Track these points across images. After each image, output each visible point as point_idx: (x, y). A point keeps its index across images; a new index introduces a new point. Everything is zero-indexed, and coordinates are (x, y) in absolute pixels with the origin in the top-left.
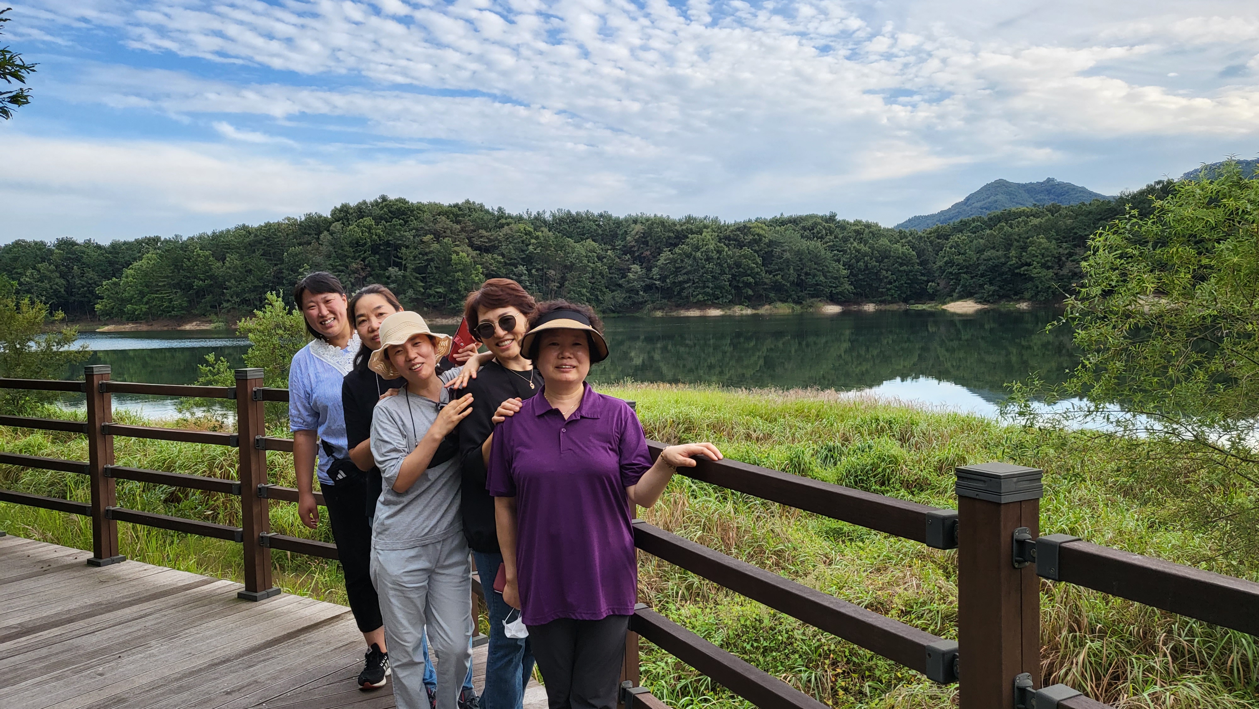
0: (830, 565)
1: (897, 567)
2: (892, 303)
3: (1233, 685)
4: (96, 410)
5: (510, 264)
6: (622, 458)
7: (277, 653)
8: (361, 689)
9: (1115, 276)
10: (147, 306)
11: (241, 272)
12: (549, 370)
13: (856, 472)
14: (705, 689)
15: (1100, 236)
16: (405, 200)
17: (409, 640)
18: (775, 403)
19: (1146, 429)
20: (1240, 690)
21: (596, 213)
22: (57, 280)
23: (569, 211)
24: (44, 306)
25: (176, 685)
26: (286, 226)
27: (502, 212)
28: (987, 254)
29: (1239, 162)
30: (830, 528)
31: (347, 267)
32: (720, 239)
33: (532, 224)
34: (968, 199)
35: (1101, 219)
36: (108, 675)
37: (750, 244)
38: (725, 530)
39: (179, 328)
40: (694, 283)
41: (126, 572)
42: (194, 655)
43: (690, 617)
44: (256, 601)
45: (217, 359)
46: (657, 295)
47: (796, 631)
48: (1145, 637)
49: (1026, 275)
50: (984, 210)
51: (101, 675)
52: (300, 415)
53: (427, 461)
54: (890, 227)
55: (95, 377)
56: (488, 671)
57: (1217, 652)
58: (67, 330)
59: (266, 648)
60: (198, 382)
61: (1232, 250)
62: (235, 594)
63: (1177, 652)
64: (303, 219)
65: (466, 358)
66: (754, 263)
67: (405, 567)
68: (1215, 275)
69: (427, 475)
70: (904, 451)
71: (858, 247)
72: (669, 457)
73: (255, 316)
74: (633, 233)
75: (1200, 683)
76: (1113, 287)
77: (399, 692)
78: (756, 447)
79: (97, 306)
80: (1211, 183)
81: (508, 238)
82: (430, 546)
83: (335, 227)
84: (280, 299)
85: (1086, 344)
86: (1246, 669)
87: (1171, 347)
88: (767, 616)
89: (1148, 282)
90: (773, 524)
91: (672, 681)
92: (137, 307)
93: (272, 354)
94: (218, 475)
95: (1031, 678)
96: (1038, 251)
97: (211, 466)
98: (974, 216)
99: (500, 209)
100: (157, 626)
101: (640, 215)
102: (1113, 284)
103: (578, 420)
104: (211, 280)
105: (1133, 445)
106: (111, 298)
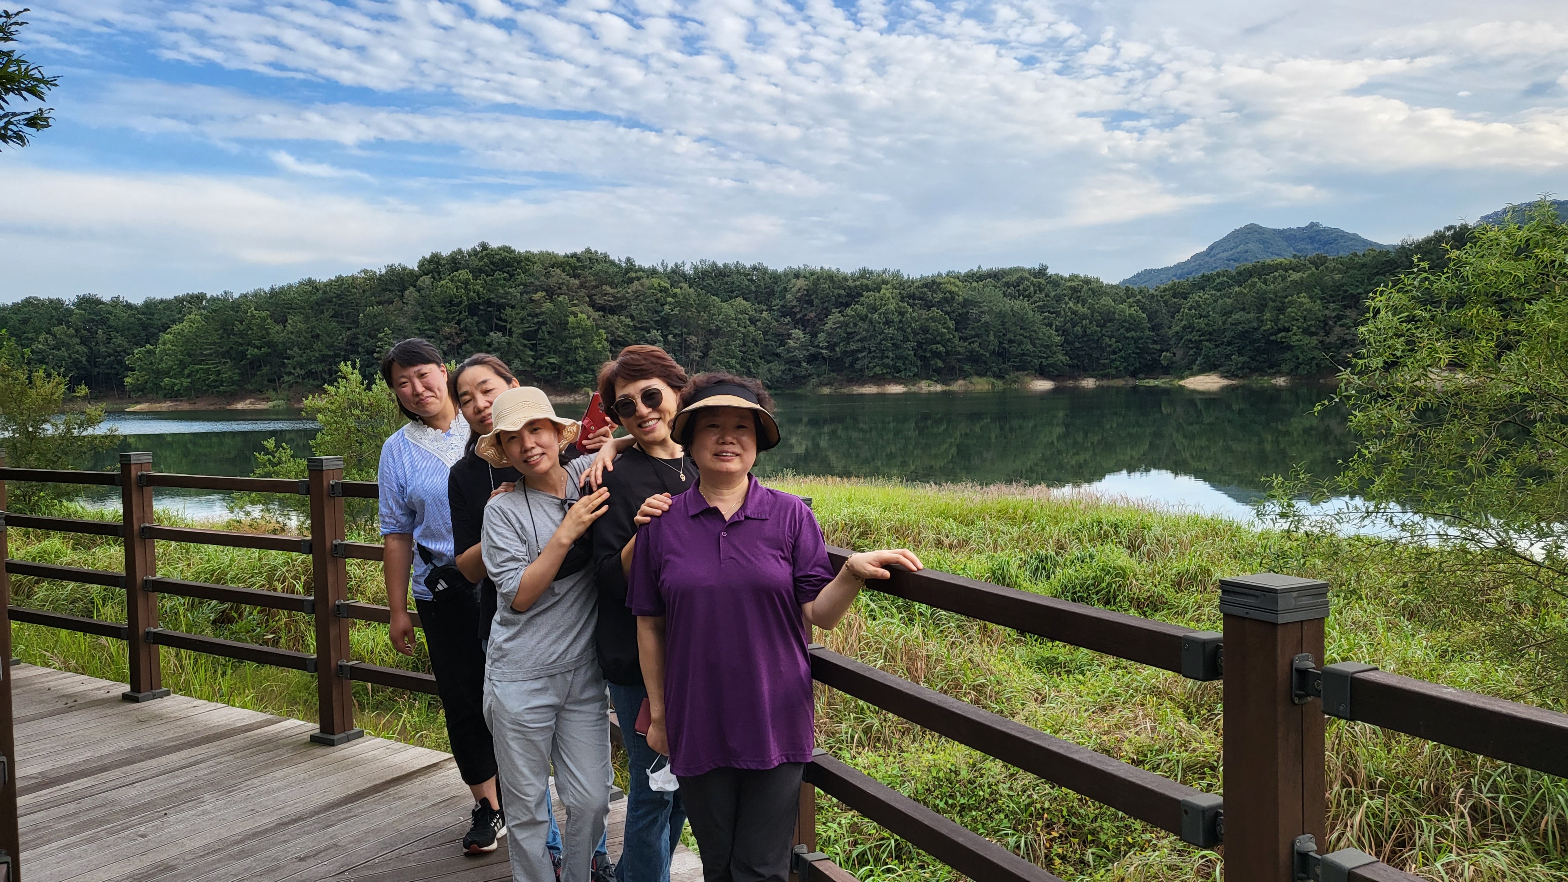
0: (1042, 703)
1: (1126, 705)
2: (1117, 378)
3: (1547, 853)
4: (134, 508)
5: (641, 329)
6: (796, 569)
7: (361, 810)
8: (466, 854)
9: (1399, 344)
10: (189, 380)
11: (305, 338)
12: (706, 458)
13: (1074, 587)
14: (888, 857)
15: (1381, 295)
16: (510, 248)
17: (530, 793)
18: (972, 502)
19: (1439, 534)
20: (1556, 859)
21: (748, 266)
22: (77, 347)
23: (714, 263)
24: (63, 380)
25: (237, 848)
26: (362, 281)
27: (631, 264)
28: (1236, 316)
29: (1554, 203)
30: (1042, 657)
31: (438, 332)
32: (903, 298)
33: (669, 279)
34: (1211, 248)
35: (1377, 274)
36: (151, 837)
37: (940, 304)
38: (912, 659)
39: (228, 408)
40: (870, 353)
41: (168, 710)
42: (258, 812)
43: (869, 768)
44: (333, 745)
45: (278, 446)
46: (824, 367)
47: (1001, 785)
48: (1437, 794)
49: (1283, 343)
50: (1232, 262)
51: (143, 836)
52: (392, 515)
53: (554, 571)
54: (1114, 284)
55: (133, 467)
56: (626, 832)
57: (1528, 811)
58: (93, 409)
59: (346, 804)
60: (255, 474)
61: (1547, 313)
62: (307, 737)
63: (1477, 812)
64: (384, 271)
65: (597, 445)
66: (945, 327)
67: (527, 702)
68: (1525, 343)
69: (553, 588)
70: (1134, 562)
71: (1074, 308)
72: (855, 566)
73: (325, 392)
74: (794, 289)
75: (1507, 850)
76: (1397, 358)
77: (516, 858)
78: (949, 555)
79: (127, 380)
80: (1519, 228)
81: (638, 296)
82: (558, 677)
83: (424, 282)
84: (357, 371)
85: (1363, 429)
86: (1562, 833)
87: (1470, 432)
88: (964, 767)
89: (1442, 351)
90: (972, 652)
91: (847, 847)
92: (177, 381)
93: (347, 439)
94: (279, 589)
95: (1314, 840)
96: (1299, 314)
97: (270, 579)
98: (1218, 270)
99: (628, 259)
100: (211, 776)
101: (803, 267)
102: (1399, 354)
103: (741, 521)
104: (269, 348)
105: (1422, 554)
106: (144, 369)
